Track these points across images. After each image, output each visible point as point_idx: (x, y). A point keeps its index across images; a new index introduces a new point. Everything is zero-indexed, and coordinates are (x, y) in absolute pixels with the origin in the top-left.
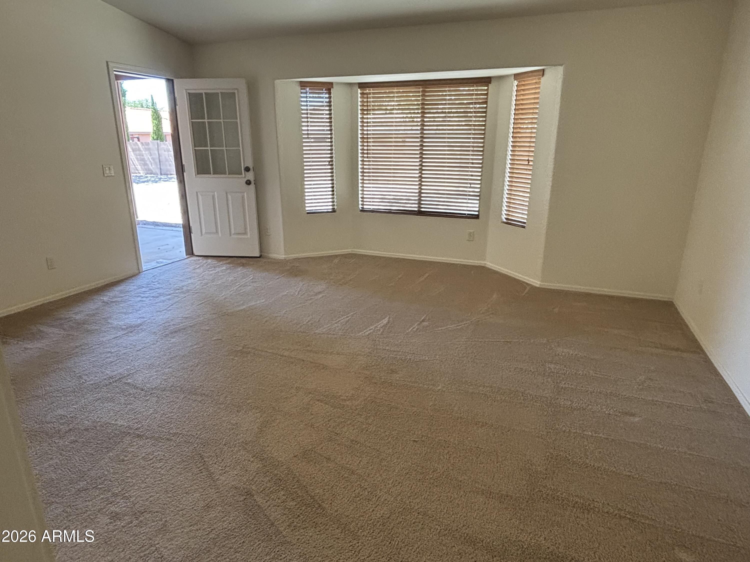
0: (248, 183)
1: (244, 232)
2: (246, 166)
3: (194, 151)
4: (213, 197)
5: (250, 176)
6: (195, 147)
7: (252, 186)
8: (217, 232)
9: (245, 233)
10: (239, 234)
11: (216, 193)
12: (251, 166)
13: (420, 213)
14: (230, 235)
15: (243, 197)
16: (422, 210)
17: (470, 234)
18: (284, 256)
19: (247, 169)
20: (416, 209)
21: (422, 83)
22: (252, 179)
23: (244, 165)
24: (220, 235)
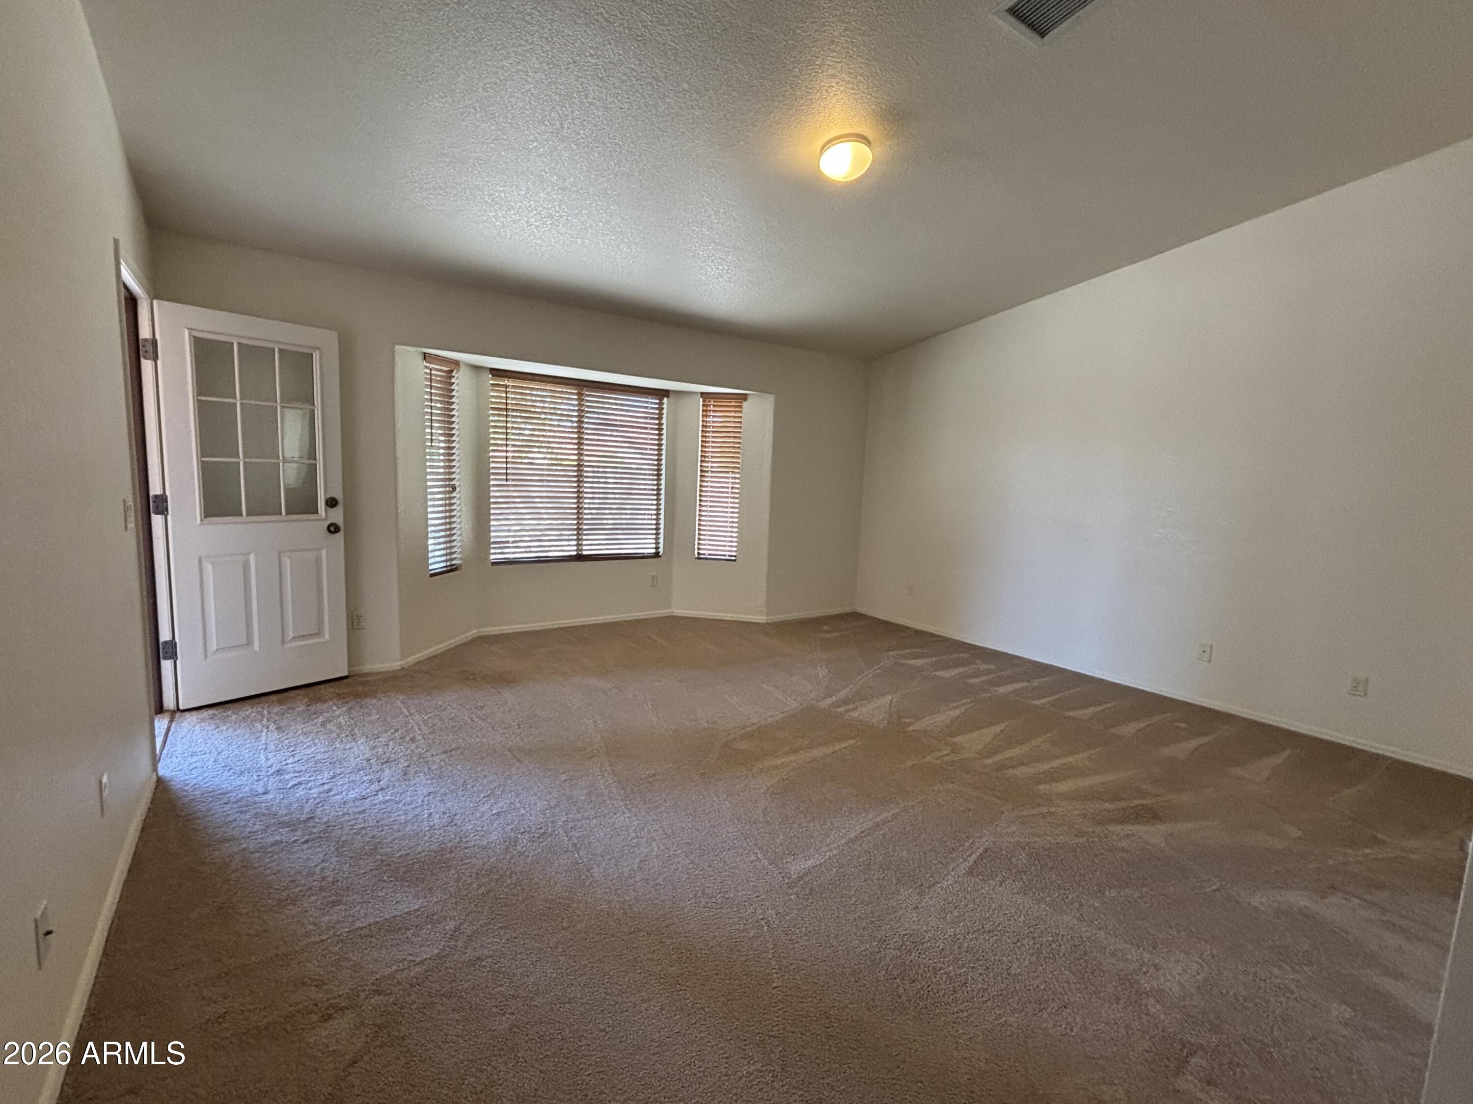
0: (333, 529)
1: (317, 632)
2: (328, 496)
3: (200, 463)
4: (246, 566)
5: (337, 516)
6: (203, 456)
7: (340, 536)
8: (249, 642)
9: (319, 634)
10: (302, 637)
11: (252, 557)
12: (338, 494)
13: (579, 558)
14: (283, 642)
15: (318, 560)
16: (585, 553)
17: (653, 577)
18: (399, 663)
19: (332, 503)
20: (574, 553)
21: (576, 383)
22: (340, 521)
23: (325, 493)
24: (257, 648)
